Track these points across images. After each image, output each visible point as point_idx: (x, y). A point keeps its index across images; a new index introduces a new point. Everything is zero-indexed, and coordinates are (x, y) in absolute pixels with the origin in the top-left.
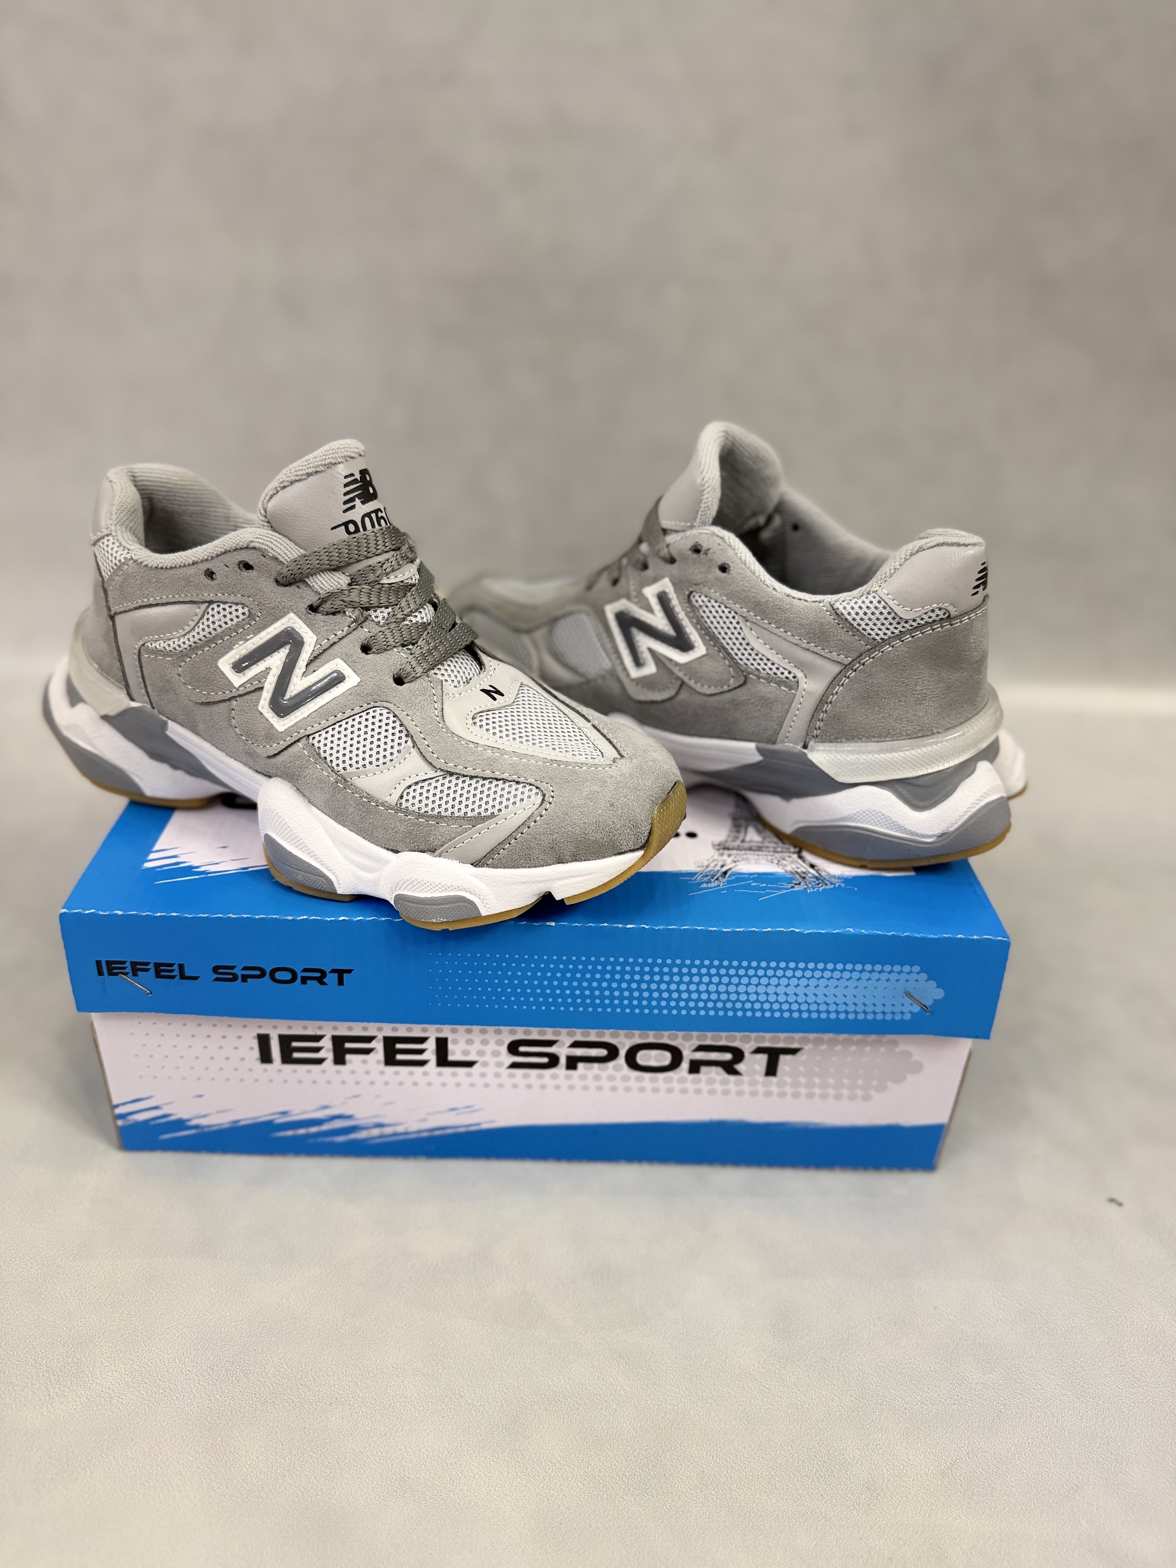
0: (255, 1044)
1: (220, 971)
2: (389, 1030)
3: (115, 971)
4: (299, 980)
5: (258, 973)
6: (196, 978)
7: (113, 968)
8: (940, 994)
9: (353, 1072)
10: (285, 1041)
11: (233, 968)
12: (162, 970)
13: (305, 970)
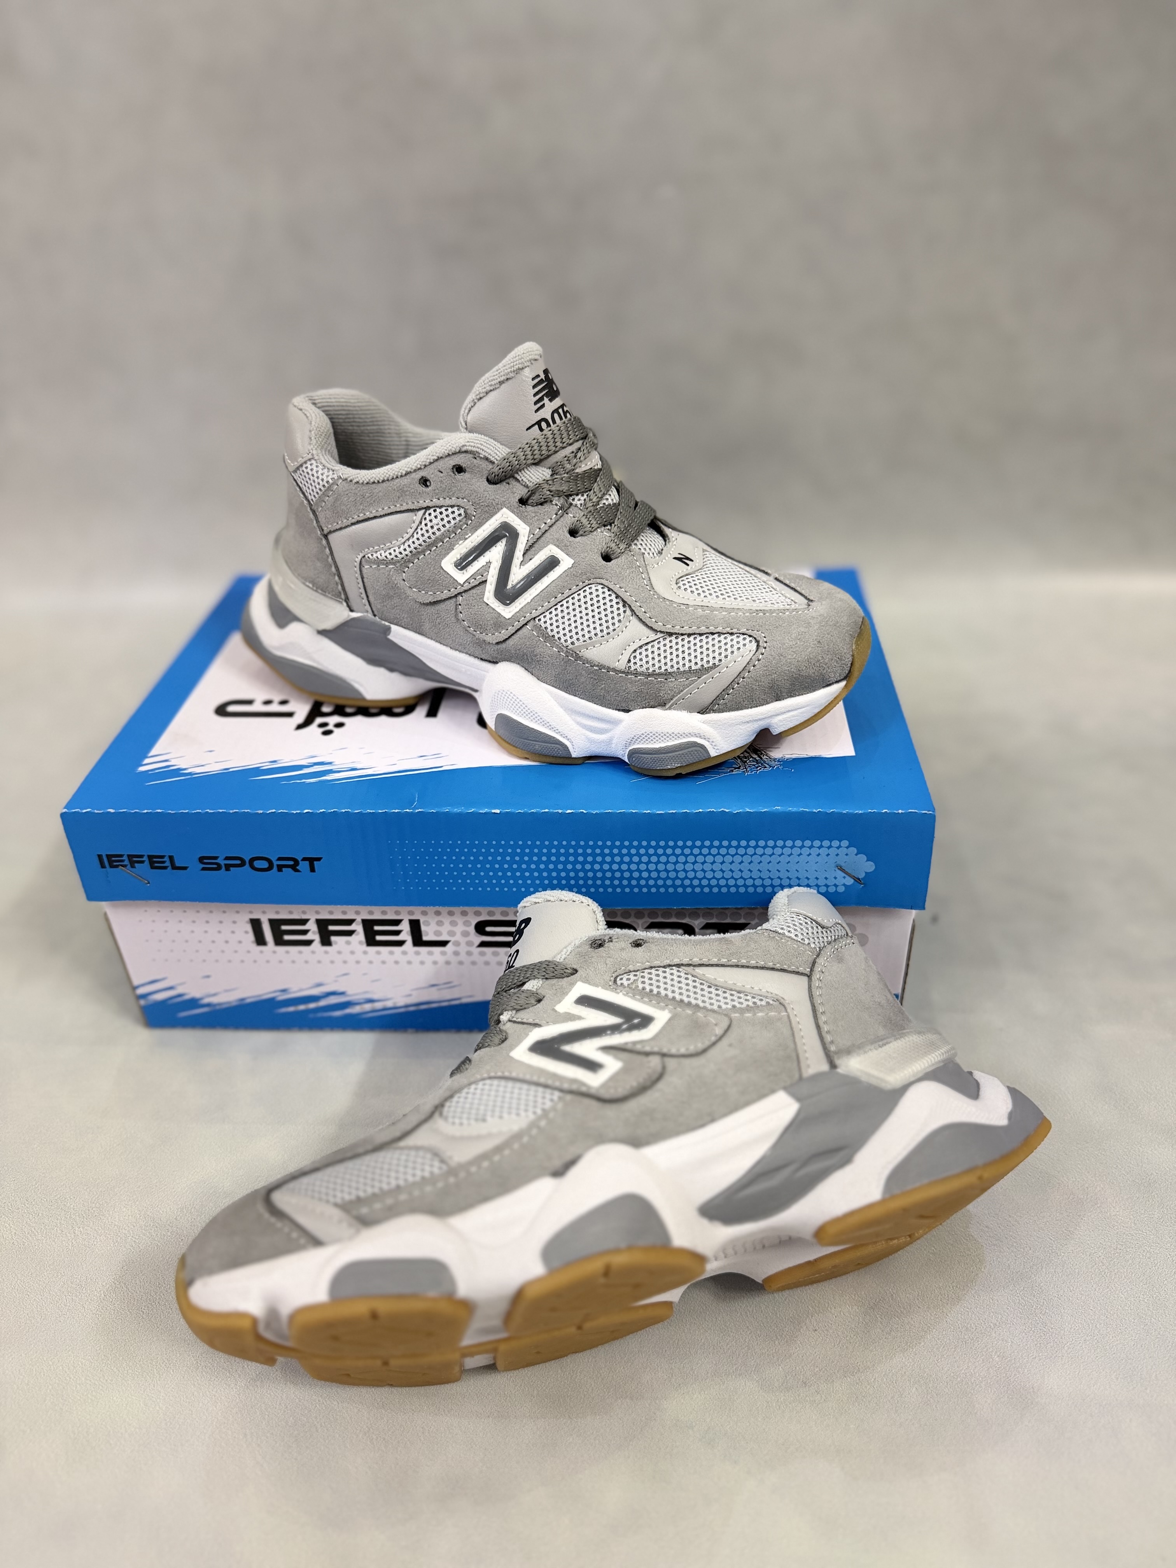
0: (249, 928)
1: (205, 861)
2: (365, 912)
3: (115, 864)
4: (275, 868)
5: (238, 862)
6: (185, 868)
7: (112, 861)
8: (870, 867)
9: (339, 952)
10: (275, 924)
11: (216, 858)
12: (155, 862)
13: (280, 859)
